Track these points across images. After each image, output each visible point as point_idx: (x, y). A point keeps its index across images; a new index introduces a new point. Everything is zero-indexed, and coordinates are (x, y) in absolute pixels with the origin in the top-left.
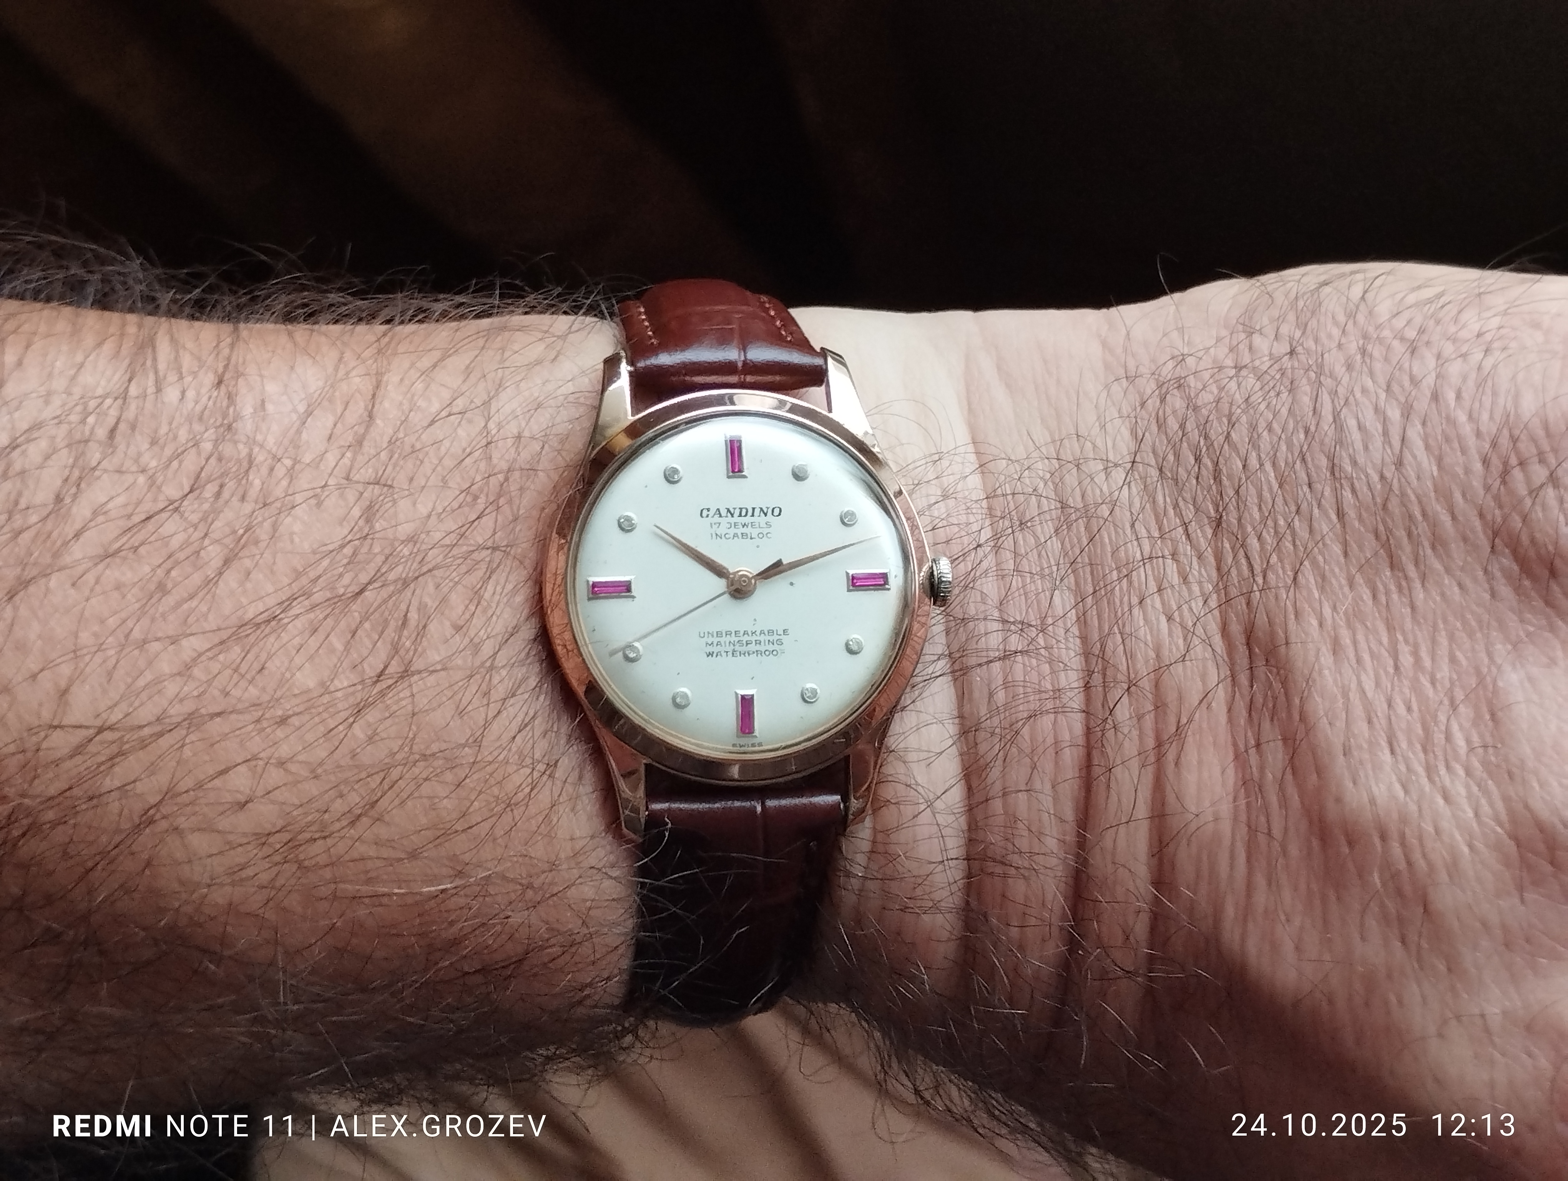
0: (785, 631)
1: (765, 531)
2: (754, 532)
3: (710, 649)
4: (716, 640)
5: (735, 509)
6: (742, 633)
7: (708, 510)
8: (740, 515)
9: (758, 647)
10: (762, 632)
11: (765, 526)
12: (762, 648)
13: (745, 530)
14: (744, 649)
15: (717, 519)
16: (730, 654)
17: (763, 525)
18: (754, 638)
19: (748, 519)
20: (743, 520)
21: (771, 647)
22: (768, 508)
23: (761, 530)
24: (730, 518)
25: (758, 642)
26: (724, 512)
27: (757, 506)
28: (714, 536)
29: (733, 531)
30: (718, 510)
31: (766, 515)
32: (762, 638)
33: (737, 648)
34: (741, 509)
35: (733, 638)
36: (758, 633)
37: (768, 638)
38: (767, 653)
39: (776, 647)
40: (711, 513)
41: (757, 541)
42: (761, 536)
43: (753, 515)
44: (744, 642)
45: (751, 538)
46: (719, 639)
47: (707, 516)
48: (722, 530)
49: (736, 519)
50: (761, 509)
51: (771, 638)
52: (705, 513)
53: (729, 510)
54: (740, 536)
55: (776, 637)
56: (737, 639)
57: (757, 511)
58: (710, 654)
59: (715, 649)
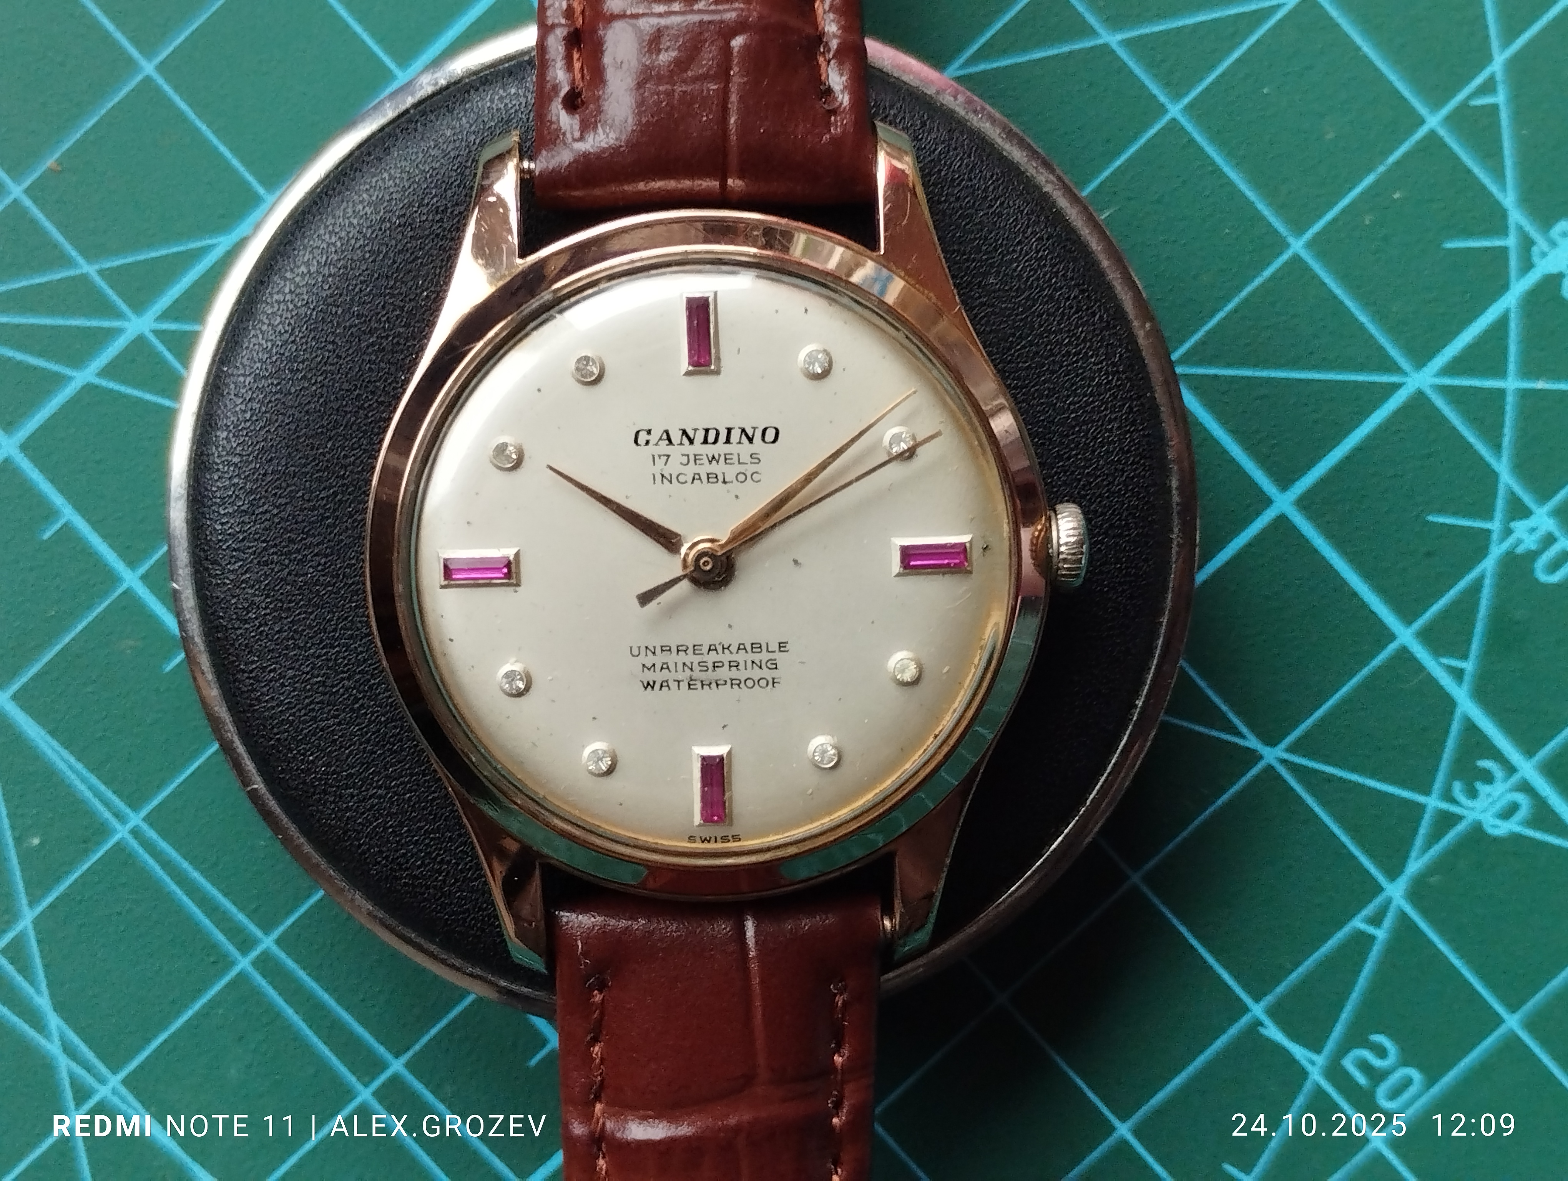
0: (781, 645)
1: (750, 469)
2: (730, 472)
3: (650, 676)
4: (659, 660)
5: (695, 430)
6: (705, 649)
7: (649, 432)
8: (705, 441)
9: (734, 674)
10: (741, 648)
11: (749, 460)
12: (742, 675)
13: (714, 468)
14: (710, 675)
15: (664, 447)
16: (684, 685)
17: (745, 458)
18: (726, 657)
19: (721, 448)
20: (710, 450)
21: (756, 674)
22: (754, 428)
23: (742, 468)
24: (687, 448)
25: (734, 665)
26: (676, 436)
27: (736, 424)
28: (659, 477)
29: (692, 469)
30: (667, 432)
31: (751, 440)
32: (741, 657)
33: (697, 674)
34: (707, 431)
35: (691, 658)
36: (734, 649)
37: (751, 657)
38: (750, 683)
39: (766, 673)
40: (653, 438)
41: (735, 488)
42: (743, 477)
43: (728, 441)
44: (710, 665)
45: (724, 482)
46: (665, 659)
47: (647, 442)
48: (674, 467)
49: (698, 447)
50: (743, 431)
51: (757, 658)
52: (643, 437)
53: (684, 432)
54: (704, 477)
55: (764, 656)
56: (696, 659)
57: (735, 435)
58: (649, 685)
59: (658, 676)
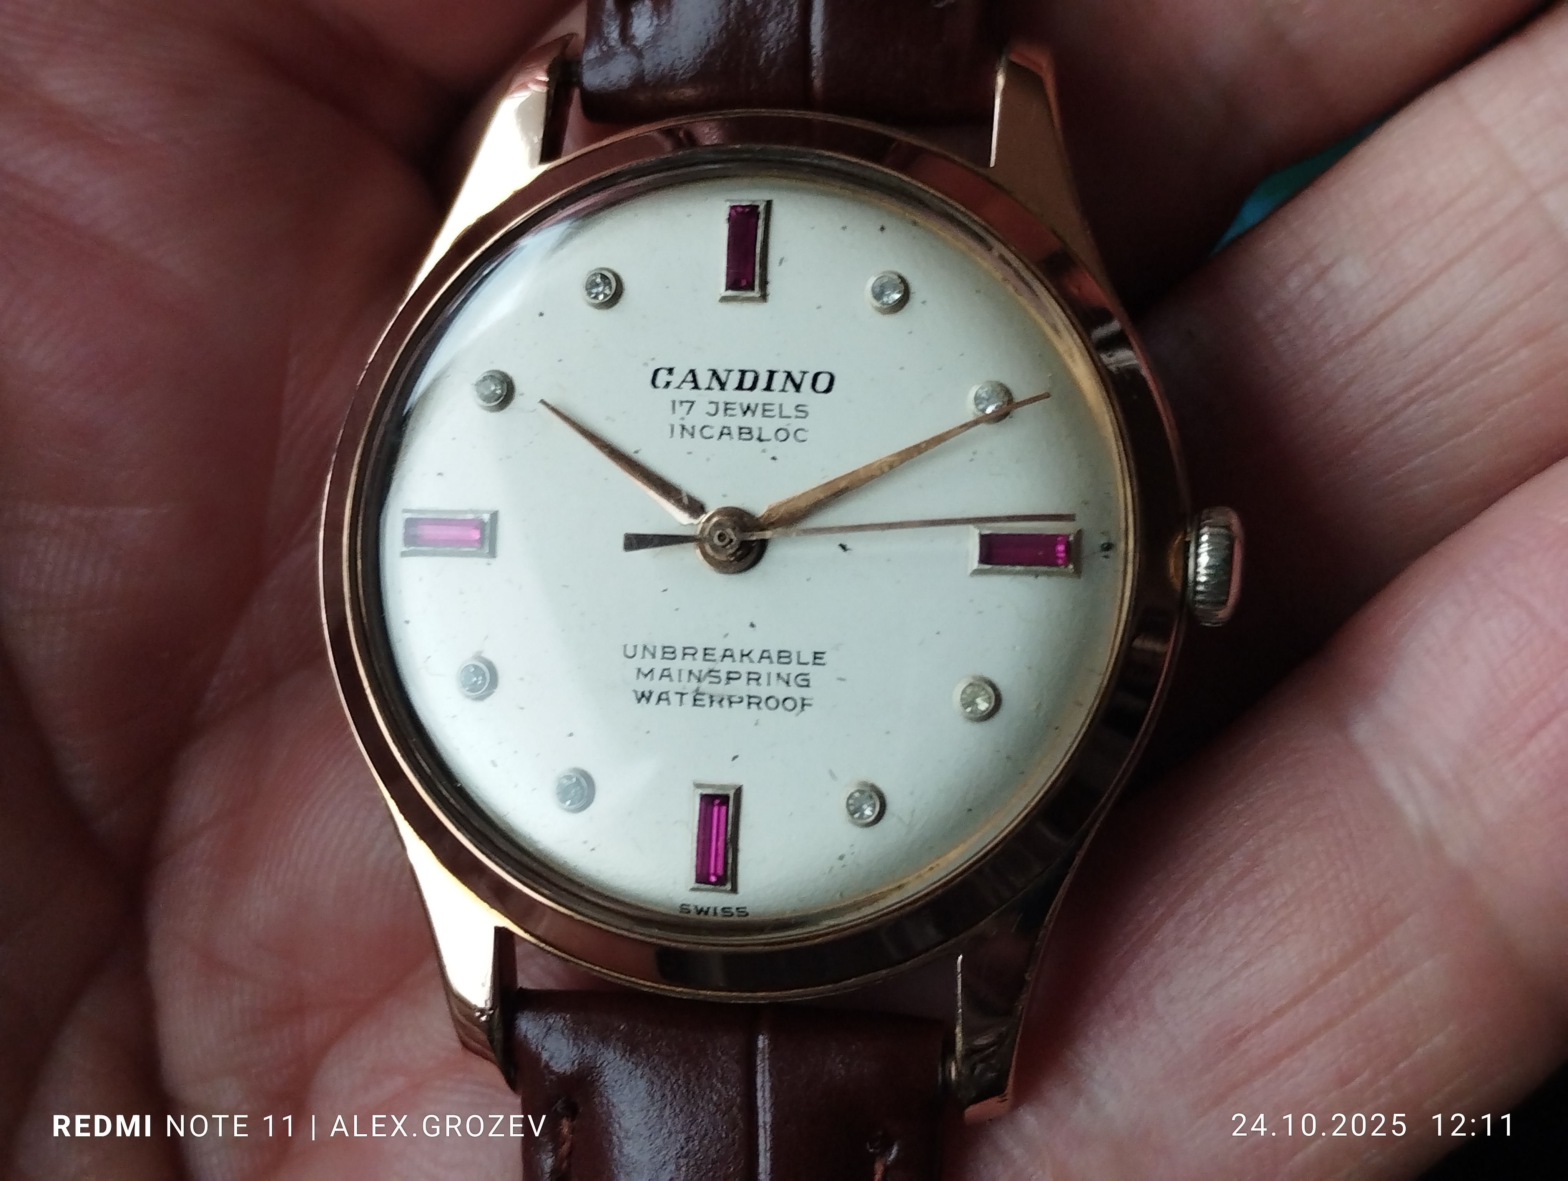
0: (817, 656)
1: (794, 424)
2: (769, 427)
3: (645, 685)
4: (659, 665)
5: (729, 371)
6: (719, 653)
7: (670, 371)
8: (740, 387)
9: (753, 689)
10: (765, 655)
11: (793, 412)
12: (762, 691)
14: (721, 689)
15: (687, 391)
16: (688, 699)
17: (789, 410)
18: (744, 667)
19: (758, 396)
20: (745, 398)
21: (780, 691)
22: (804, 374)
23: (782, 423)
24: (717, 394)
25: (754, 678)
26: (704, 378)
27: (781, 367)
28: (678, 429)
29: (720, 421)
31: (798, 387)
32: (764, 668)
33: (705, 686)
34: (743, 373)
35: (699, 665)
36: (755, 656)
37: (776, 668)
38: (772, 703)
39: (796, 692)
40: (676, 379)
41: (773, 447)
42: (784, 435)
43: (768, 388)
44: (723, 676)
45: (760, 439)
46: (667, 664)
47: (668, 384)
48: (697, 418)
49: (730, 394)
50: (789, 375)
51: (784, 670)
52: (662, 377)
53: (715, 373)
54: (735, 432)
55: (794, 669)
56: (706, 666)
57: (779, 380)
58: (644, 697)
59: (657, 686)
